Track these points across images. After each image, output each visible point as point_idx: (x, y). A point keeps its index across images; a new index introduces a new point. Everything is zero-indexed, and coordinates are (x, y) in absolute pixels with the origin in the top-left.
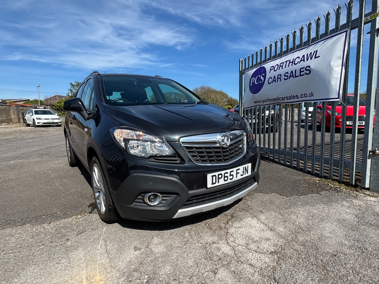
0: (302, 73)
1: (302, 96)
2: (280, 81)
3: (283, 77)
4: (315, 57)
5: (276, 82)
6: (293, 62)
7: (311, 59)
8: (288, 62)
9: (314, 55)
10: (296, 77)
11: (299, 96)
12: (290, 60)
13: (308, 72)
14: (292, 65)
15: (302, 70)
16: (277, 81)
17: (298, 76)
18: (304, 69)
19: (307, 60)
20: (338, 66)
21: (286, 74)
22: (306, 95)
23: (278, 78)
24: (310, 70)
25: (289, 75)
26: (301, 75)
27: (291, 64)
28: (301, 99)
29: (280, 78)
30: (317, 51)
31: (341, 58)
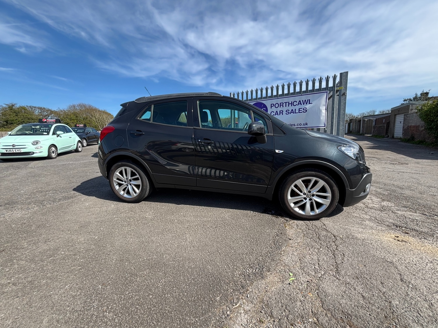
0: (300, 112)
1: (298, 125)
2: (282, 114)
3: (284, 112)
4: (309, 103)
5: (278, 115)
6: (292, 104)
7: (306, 104)
8: (287, 104)
9: (308, 102)
10: (295, 113)
11: (296, 125)
12: (289, 102)
13: (305, 111)
14: (292, 106)
15: (300, 110)
16: (280, 115)
17: (297, 113)
18: (302, 109)
19: (304, 104)
20: (324, 110)
21: (288, 111)
22: (300, 125)
23: (280, 113)
24: (306, 110)
25: (290, 112)
26: (299, 112)
27: (290, 105)
28: (297, 127)
29: (282, 113)
30: (310, 100)
31: (325, 106)
